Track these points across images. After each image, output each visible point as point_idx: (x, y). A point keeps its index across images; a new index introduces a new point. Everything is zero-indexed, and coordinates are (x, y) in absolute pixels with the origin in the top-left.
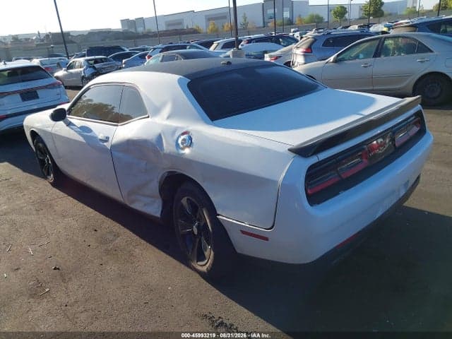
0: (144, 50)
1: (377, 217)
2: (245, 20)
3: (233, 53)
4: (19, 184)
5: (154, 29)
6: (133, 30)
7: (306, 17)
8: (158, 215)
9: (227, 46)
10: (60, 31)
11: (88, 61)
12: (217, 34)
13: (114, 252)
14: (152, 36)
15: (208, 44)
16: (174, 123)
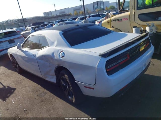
0: (52, 22)
1: (134, 78)
2: (87, 10)
3: (84, 21)
4: (9, 75)
5: (55, 15)
6: (48, 16)
7: (109, 7)
8: (55, 82)
9: (82, 19)
10: (22, 18)
11: (32, 28)
12: (78, 15)
13: (45, 101)
14: (55, 18)
15: (75, 19)
16: (58, 48)
